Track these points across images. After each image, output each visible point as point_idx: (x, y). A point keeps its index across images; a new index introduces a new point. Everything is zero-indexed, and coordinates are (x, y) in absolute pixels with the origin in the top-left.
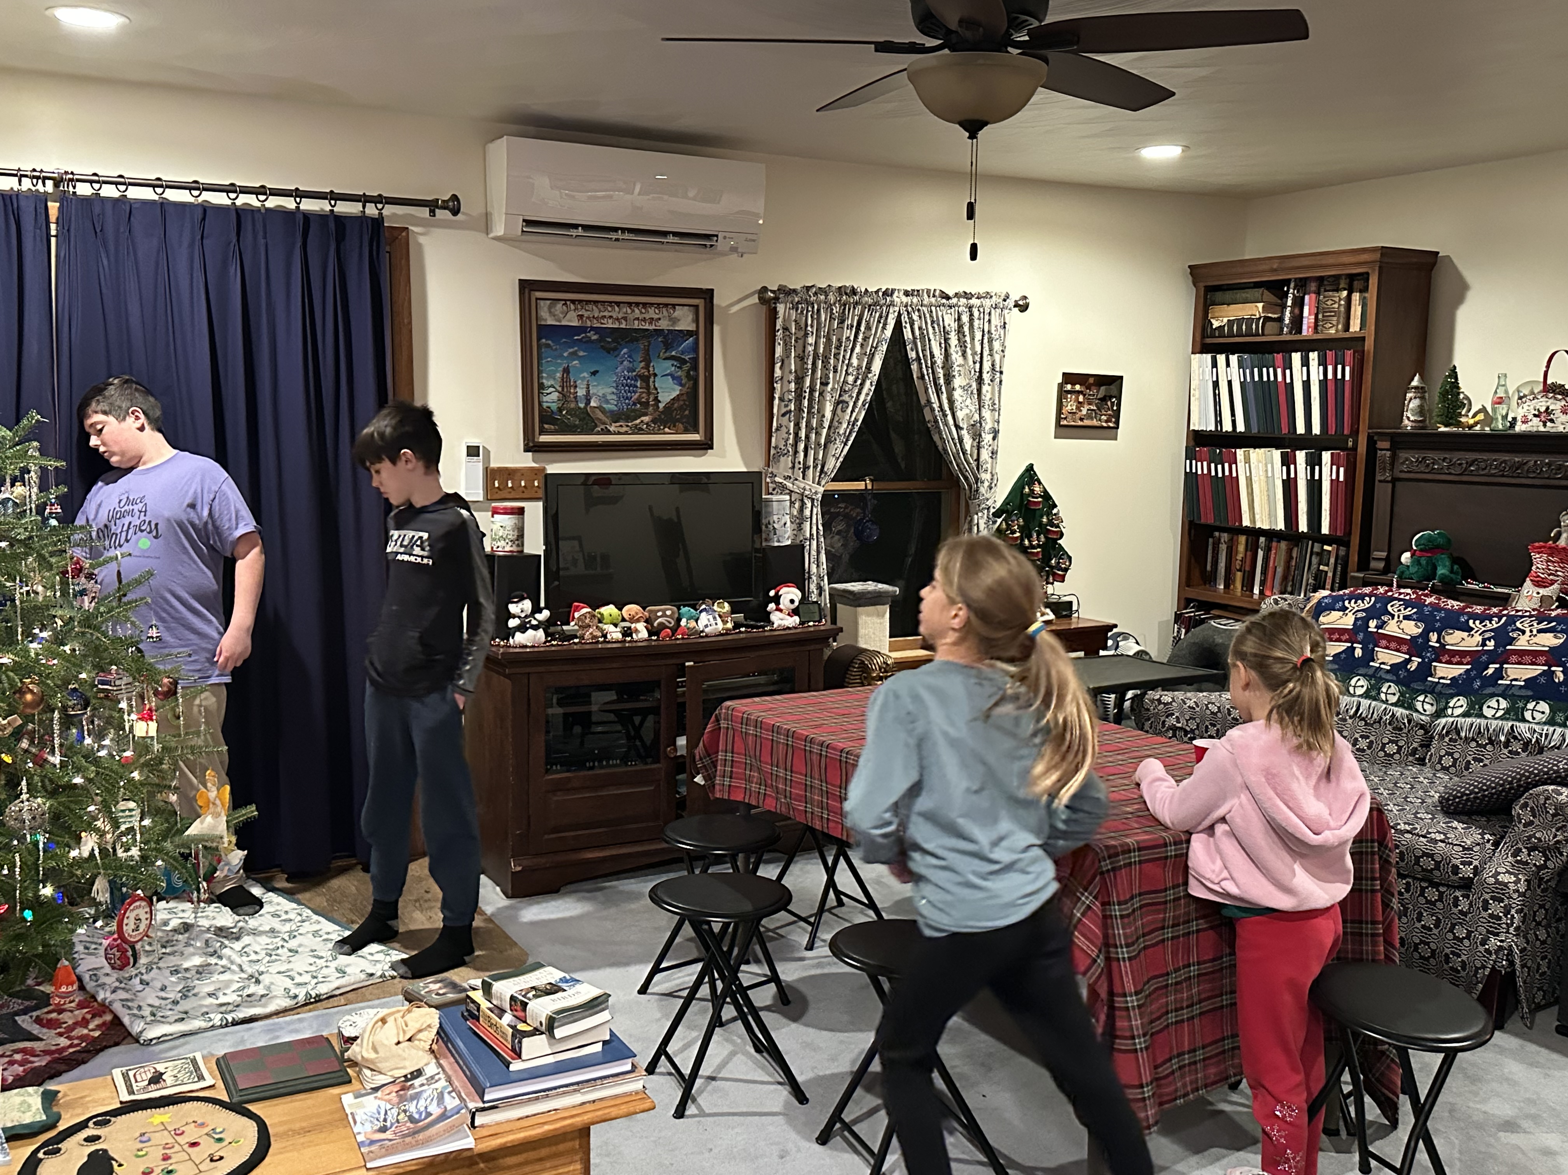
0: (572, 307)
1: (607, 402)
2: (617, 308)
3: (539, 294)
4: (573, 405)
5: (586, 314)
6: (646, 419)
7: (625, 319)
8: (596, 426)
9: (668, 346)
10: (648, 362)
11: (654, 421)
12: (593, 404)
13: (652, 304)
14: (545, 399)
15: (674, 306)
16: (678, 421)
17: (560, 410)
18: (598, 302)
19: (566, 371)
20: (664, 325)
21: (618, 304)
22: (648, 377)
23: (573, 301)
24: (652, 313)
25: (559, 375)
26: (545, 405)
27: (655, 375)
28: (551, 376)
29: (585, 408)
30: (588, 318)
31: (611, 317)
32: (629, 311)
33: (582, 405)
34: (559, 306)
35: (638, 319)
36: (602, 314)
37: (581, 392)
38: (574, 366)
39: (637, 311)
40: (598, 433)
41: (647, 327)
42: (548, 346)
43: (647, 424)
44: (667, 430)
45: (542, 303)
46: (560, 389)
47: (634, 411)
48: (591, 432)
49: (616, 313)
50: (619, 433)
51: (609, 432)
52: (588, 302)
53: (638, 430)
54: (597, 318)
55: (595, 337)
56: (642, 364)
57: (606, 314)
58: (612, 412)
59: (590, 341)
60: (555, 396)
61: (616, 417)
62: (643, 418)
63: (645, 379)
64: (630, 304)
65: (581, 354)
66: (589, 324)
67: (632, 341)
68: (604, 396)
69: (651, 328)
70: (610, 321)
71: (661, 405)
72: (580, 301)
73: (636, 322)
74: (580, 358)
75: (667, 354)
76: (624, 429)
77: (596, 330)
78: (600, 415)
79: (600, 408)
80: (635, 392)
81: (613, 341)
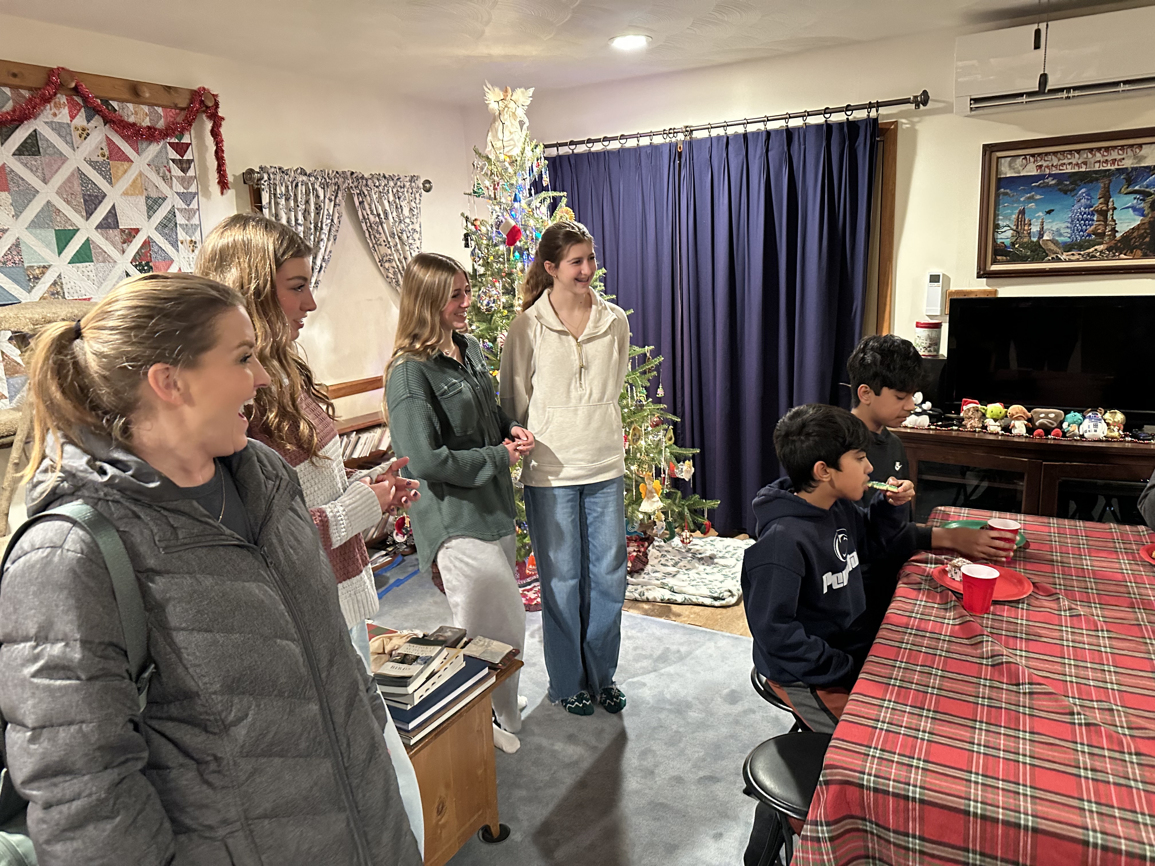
0: (1032, 159)
1: (1061, 235)
2: (1077, 155)
3: (999, 154)
4: (1025, 240)
5: (1045, 164)
6: (1100, 247)
7: (1085, 163)
8: (1047, 255)
9: (1130, 182)
10: (1107, 197)
11: (1109, 249)
12: (1046, 237)
13: (1115, 147)
14: (999, 236)
15: (1140, 146)
16: (1136, 247)
17: (1013, 244)
18: (1057, 152)
19: (1022, 212)
20: (1128, 163)
21: (1078, 151)
22: (1108, 211)
23: (1033, 155)
24: (1114, 155)
25: (1014, 217)
26: (999, 241)
27: (1114, 209)
28: (1007, 217)
29: (1038, 241)
30: (1047, 167)
31: (1070, 164)
32: (1090, 155)
33: (1035, 239)
34: (1019, 161)
35: (1099, 161)
36: (1061, 162)
37: (1035, 229)
38: (1030, 208)
39: (1098, 154)
40: (1049, 261)
41: (1109, 167)
42: (1006, 194)
43: (1101, 252)
44: (1122, 256)
45: (1003, 160)
46: (1015, 228)
47: (1089, 241)
48: (1041, 260)
49: (1076, 159)
50: (1070, 261)
51: (1059, 260)
52: (1047, 154)
53: (1092, 257)
54: (1056, 167)
55: (1053, 182)
56: (1102, 200)
57: (1066, 161)
58: (1065, 244)
59: (1048, 186)
60: (1009, 233)
61: (1068, 247)
62: (1096, 247)
63: (1103, 214)
64: (1091, 150)
65: (1038, 197)
66: (1047, 171)
67: (1091, 182)
68: (1058, 230)
69: (1113, 168)
70: (1069, 167)
71: (1118, 235)
72: (1039, 154)
73: (1097, 165)
74: (1035, 201)
75: (1130, 189)
76: (1077, 257)
77: (1054, 176)
78: (1052, 247)
79: (1053, 241)
80: (1091, 225)
81: (1071, 183)
